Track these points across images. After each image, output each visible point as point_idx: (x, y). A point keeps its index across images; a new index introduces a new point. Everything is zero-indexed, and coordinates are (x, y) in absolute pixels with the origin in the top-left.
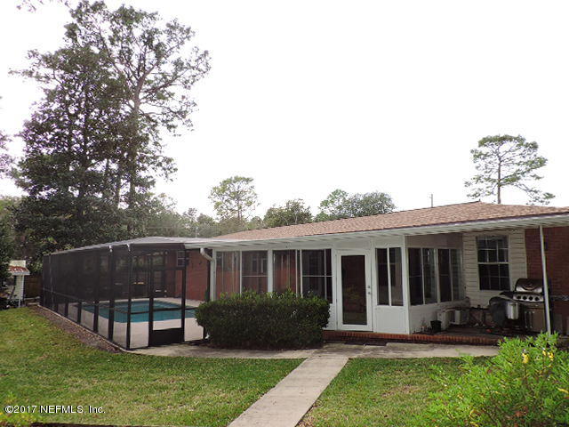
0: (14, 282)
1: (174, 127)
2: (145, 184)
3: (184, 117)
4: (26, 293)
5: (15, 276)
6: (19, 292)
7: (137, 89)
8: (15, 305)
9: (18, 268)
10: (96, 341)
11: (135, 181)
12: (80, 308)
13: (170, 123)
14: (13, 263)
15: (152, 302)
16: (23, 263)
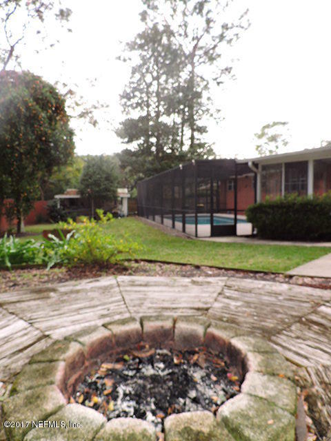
0: (121, 203)
1: (222, 83)
2: (202, 130)
3: (229, 72)
4: (130, 209)
5: (122, 198)
6: (124, 208)
7: (192, 55)
8: (123, 216)
9: (123, 193)
10: (174, 233)
11: (194, 128)
12: (162, 218)
13: (218, 80)
14: (120, 190)
15: (212, 217)
16: (126, 190)
